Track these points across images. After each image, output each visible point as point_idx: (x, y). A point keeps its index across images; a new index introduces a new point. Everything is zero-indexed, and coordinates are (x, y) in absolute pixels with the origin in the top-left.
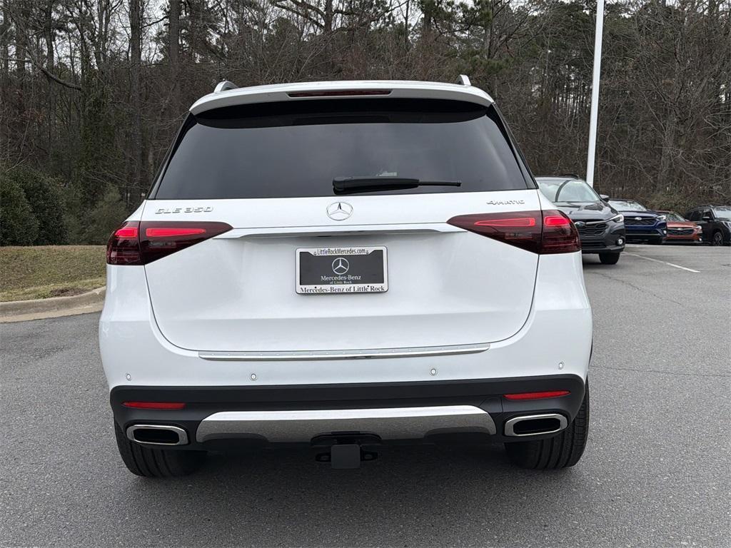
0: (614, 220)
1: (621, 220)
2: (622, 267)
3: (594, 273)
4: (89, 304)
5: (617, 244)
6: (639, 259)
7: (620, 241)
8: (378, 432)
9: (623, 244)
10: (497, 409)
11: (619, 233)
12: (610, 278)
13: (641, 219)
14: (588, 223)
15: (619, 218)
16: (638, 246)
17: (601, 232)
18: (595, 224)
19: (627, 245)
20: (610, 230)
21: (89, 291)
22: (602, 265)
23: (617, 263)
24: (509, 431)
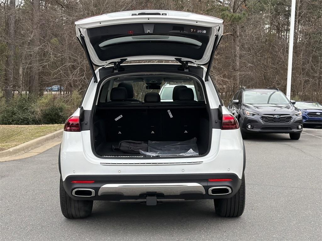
0: (296, 115)
1: (300, 115)
2: (302, 141)
3: (284, 144)
4: (7, 157)
5: (298, 128)
6: (314, 137)
7: (300, 127)
8: (163, 192)
9: (302, 128)
10: (205, 184)
11: (299, 122)
12: (292, 147)
13: (320, 114)
14: (281, 116)
15: (299, 114)
16: (317, 130)
17: (289, 121)
18: (286, 117)
19: (304, 129)
20: (294, 120)
21: (7, 149)
22: (291, 140)
23: (299, 139)
24: (210, 193)
